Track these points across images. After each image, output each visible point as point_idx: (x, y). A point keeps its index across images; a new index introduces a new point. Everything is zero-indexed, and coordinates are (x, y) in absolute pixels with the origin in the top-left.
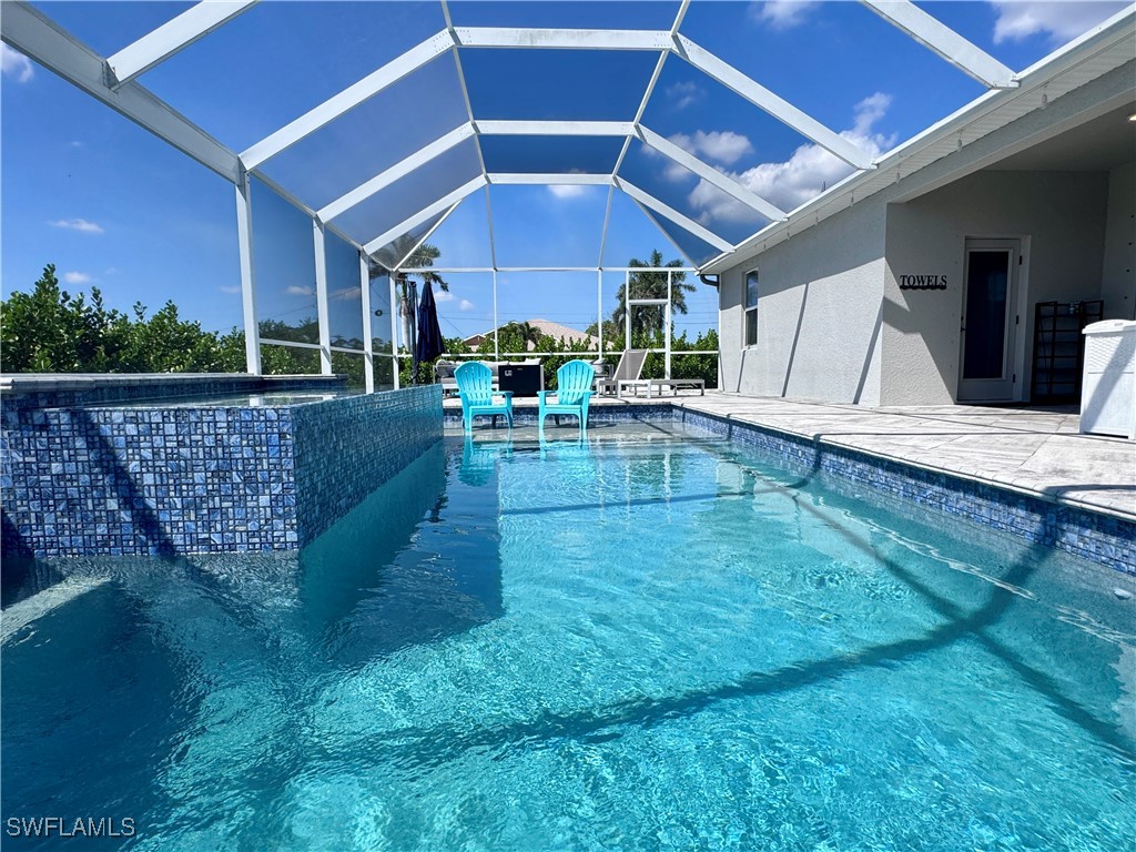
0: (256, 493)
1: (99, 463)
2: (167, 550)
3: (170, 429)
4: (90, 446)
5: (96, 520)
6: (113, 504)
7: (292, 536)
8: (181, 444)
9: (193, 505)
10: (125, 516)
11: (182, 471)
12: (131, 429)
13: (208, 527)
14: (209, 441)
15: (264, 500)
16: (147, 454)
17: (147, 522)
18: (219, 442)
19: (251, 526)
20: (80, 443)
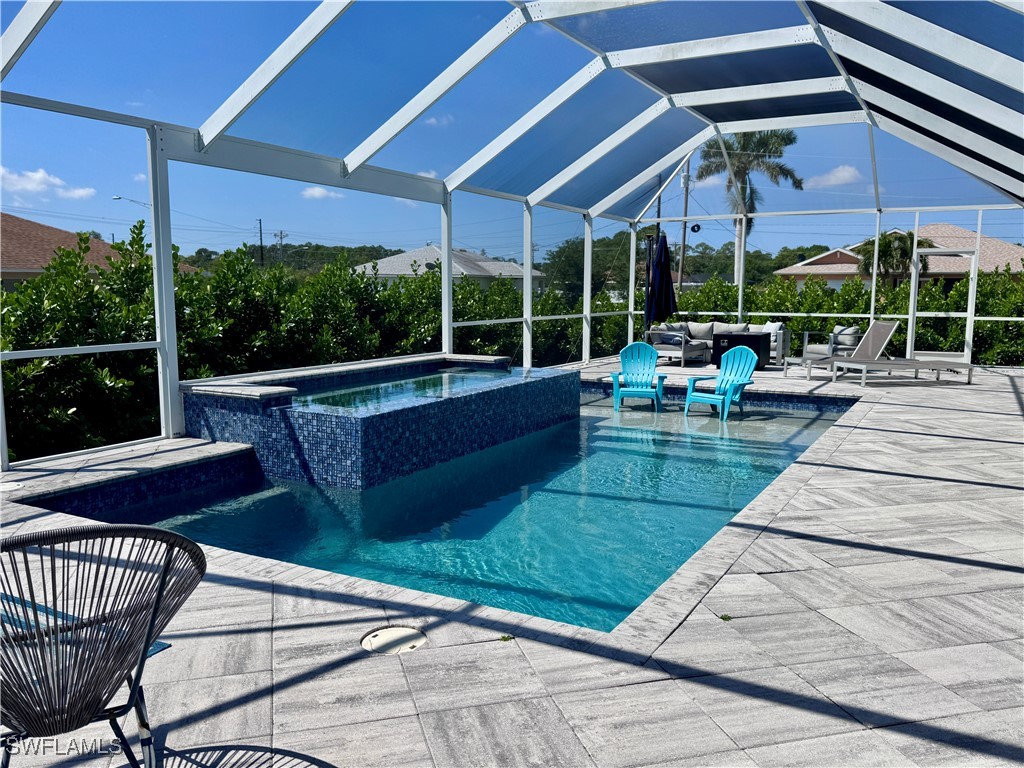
0: (346, 459)
1: (289, 435)
2: (311, 480)
3: (315, 423)
4: (286, 427)
5: (287, 462)
6: (293, 456)
7: (359, 483)
8: (318, 431)
9: (321, 461)
10: (297, 462)
11: (318, 443)
12: (301, 421)
13: (327, 473)
14: (329, 430)
15: (349, 462)
16: (306, 433)
17: (305, 466)
18: (332, 432)
19: (343, 475)
20: (283, 425)
